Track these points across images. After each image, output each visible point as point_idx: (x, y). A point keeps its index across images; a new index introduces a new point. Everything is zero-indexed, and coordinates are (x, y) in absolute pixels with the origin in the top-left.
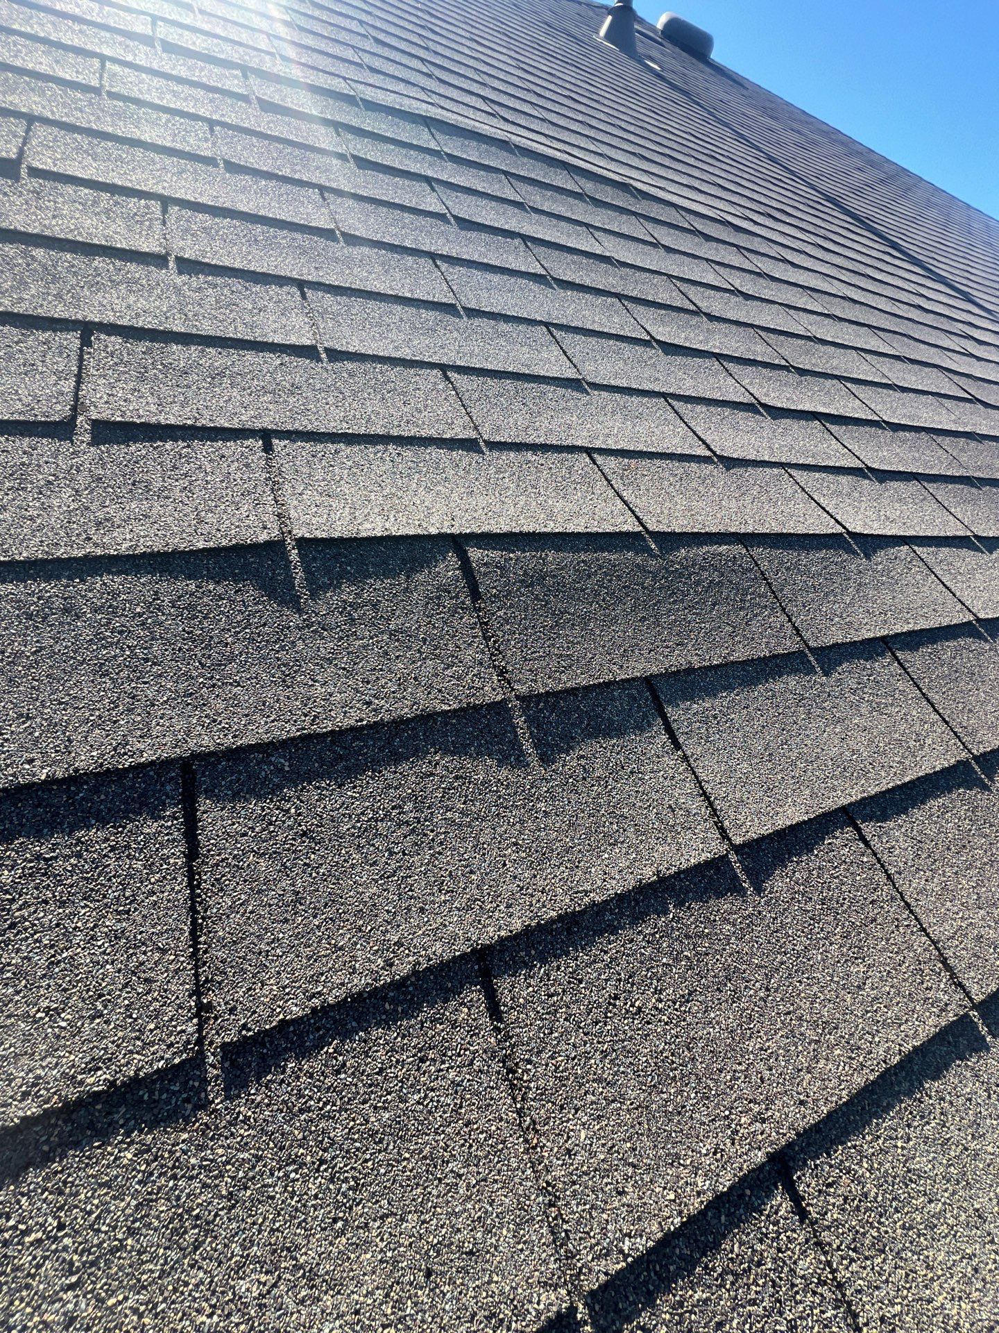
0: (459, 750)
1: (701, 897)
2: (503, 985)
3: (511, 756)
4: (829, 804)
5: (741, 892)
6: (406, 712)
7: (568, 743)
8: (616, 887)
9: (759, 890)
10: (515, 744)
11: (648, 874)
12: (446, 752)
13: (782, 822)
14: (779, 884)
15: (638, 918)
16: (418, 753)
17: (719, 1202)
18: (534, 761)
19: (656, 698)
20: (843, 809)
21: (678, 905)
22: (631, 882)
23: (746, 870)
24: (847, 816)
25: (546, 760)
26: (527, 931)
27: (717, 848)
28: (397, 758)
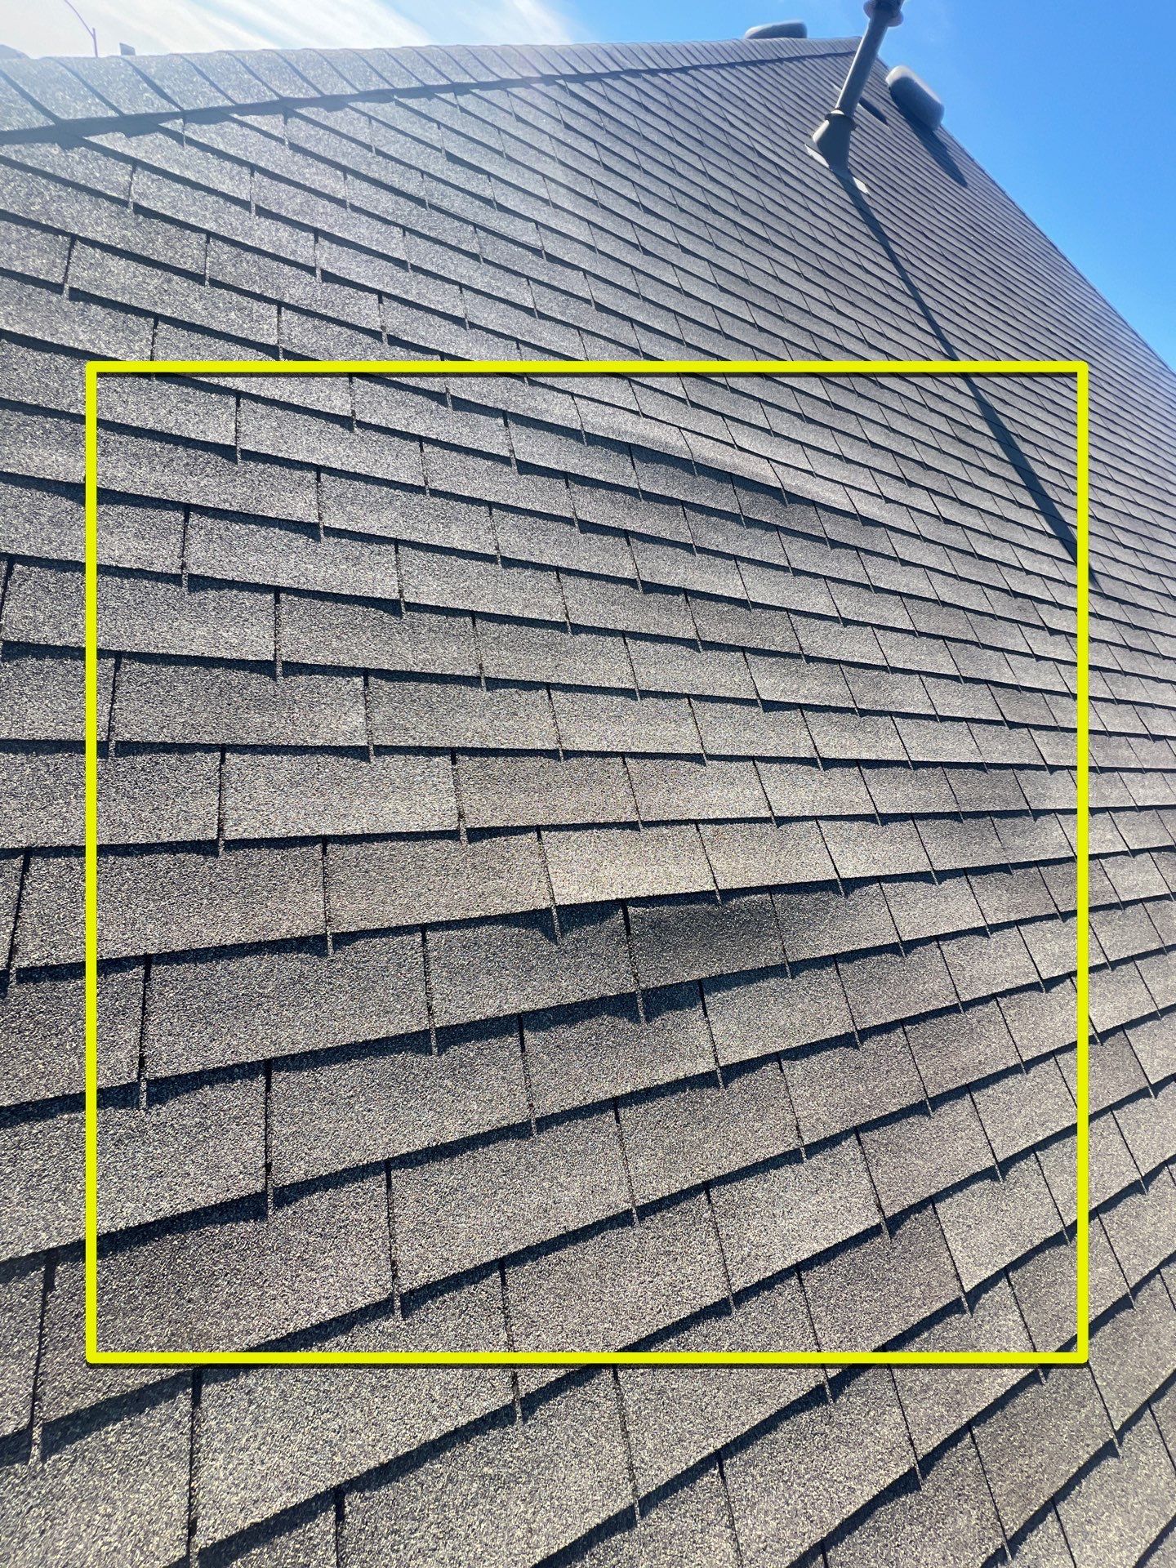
0: (613, 1014)
1: (701, 1087)
2: (621, 1111)
3: (635, 1019)
4: (771, 1050)
5: (718, 1087)
6: (596, 996)
7: (658, 1012)
8: (667, 1079)
9: (726, 1087)
10: (637, 1012)
11: (681, 1075)
12: (609, 1014)
13: (745, 1057)
14: (735, 1085)
15: (673, 1093)
16: (599, 1014)
17: (682, 1191)
18: (643, 1020)
19: (701, 989)
20: (777, 1053)
21: (691, 1089)
22: (674, 1077)
23: (722, 1077)
24: (777, 1057)
25: (648, 1020)
26: (632, 1092)
27: (712, 1067)
28: (591, 1016)
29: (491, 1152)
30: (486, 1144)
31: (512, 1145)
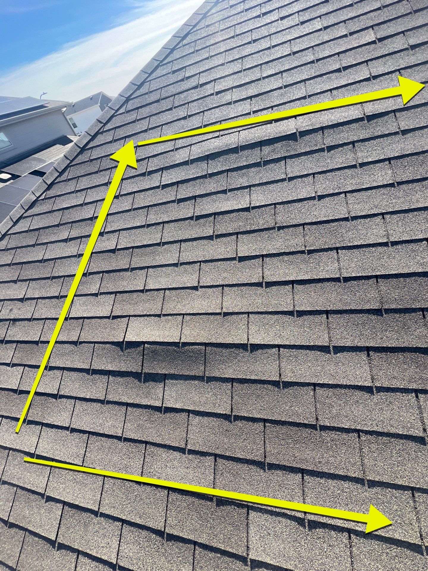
1: (155, 410)
2: (128, 407)
4: (186, 408)
5: (161, 413)
6: (129, 371)
7: (148, 381)
9: (164, 414)
10: (141, 379)
11: (149, 404)
12: (133, 377)
13: (174, 406)
14: (168, 415)
15: (146, 408)
16: (130, 376)
17: (138, 440)
18: (142, 382)
19: (165, 377)
20: (189, 410)
21: (151, 410)
22: (147, 404)
23: (164, 410)
25: (144, 383)
27: (160, 405)
28: (127, 376)
29: (95, 404)
30: (94, 402)
31: (99, 404)
